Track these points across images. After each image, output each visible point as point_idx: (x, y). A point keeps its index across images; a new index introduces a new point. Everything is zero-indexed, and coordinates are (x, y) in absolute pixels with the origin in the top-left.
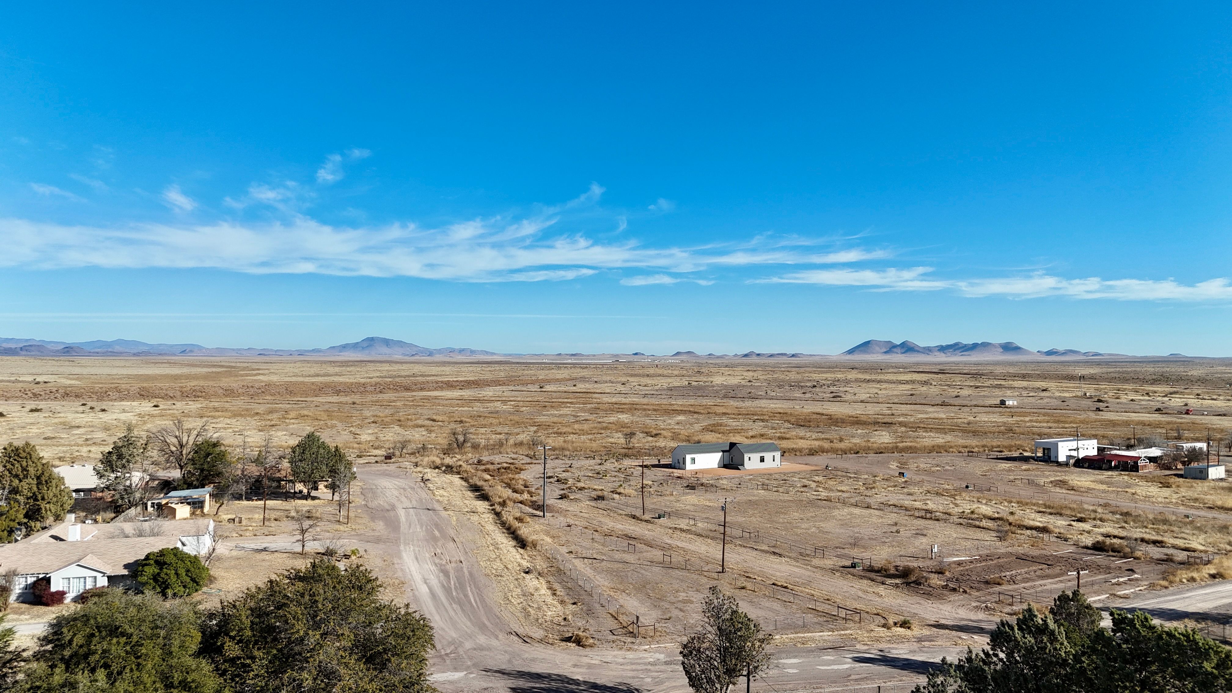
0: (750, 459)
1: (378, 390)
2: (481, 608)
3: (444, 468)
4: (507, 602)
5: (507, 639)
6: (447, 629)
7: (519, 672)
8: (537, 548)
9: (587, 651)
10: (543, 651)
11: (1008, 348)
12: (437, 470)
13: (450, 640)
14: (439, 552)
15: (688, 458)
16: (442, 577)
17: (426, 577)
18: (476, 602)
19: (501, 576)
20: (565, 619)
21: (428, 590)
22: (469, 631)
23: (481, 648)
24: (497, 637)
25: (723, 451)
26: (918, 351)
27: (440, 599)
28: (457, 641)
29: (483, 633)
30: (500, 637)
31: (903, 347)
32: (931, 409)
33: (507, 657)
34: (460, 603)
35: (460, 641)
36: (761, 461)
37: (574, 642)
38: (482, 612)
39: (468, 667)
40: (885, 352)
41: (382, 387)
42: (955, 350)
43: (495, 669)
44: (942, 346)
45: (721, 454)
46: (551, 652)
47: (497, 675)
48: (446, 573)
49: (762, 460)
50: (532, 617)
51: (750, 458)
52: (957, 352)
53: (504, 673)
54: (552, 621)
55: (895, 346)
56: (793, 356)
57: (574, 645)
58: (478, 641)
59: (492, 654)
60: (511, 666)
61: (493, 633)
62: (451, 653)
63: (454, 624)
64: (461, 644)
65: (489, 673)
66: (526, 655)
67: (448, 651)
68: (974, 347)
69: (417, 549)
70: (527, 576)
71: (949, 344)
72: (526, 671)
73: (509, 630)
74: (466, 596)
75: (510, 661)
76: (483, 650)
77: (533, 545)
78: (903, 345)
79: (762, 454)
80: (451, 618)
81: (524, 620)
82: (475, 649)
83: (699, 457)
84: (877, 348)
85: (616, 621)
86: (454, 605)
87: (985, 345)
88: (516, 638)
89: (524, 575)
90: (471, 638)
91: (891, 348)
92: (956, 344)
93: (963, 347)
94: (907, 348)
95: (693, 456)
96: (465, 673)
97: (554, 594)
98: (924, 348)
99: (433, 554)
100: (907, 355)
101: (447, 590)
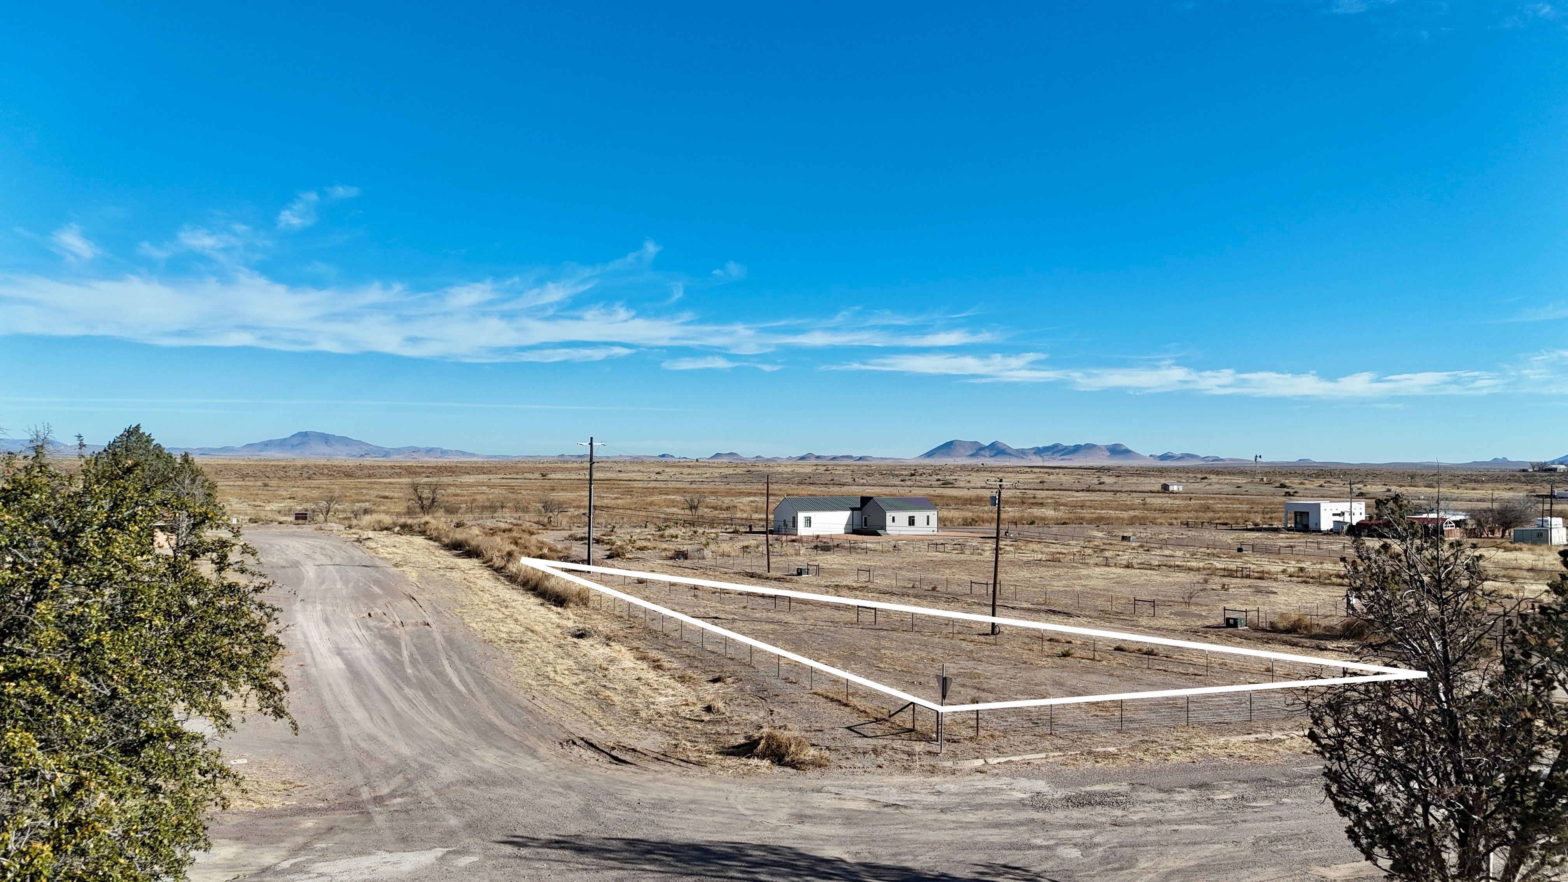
0: (893, 521)
1: (305, 475)
2: (479, 694)
3: (397, 529)
4: (546, 682)
5: (564, 756)
6: (384, 738)
7: (631, 843)
8: (591, 604)
9: (811, 779)
10: (682, 780)
11: (1116, 450)
12: (385, 532)
13: (392, 761)
14: (380, 611)
15: (801, 516)
16: (380, 645)
17: (341, 646)
18: (466, 684)
19: (521, 642)
20: (709, 709)
21: (342, 666)
22: (448, 740)
23: (490, 780)
24: (533, 753)
25: (853, 509)
26: (1011, 455)
27: (371, 680)
28: (414, 765)
29: (491, 745)
30: (543, 751)
31: (992, 450)
32: (1077, 494)
33: (576, 800)
34: (423, 686)
35: (422, 765)
36: (910, 524)
37: (762, 756)
38: (485, 702)
39: (451, 833)
40: (971, 456)
41: (311, 472)
42: (1053, 454)
43: (544, 836)
44: (1038, 448)
45: (848, 513)
46: (708, 783)
47: (554, 853)
48: (393, 642)
49: (912, 521)
50: (618, 708)
51: (893, 518)
52: (1056, 455)
53: (581, 850)
54: (675, 714)
55: (983, 448)
56: (861, 458)
57: (766, 762)
58: (477, 763)
59: (525, 795)
60: (592, 825)
61: (520, 745)
62: (392, 795)
63: (406, 728)
64: (425, 771)
65: (524, 852)
66: (635, 795)
67: (385, 791)
68: (1077, 449)
69: (329, 609)
70: (582, 642)
71: (1047, 445)
72: (653, 838)
73: (565, 736)
74: (440, 674)
75: (586, 812)
76: (494, 783)
77: (582, 600)
78: (993, 446)
79: (911, 514)
80: (397, 715)
81: (601, 715)
82: (470, 783)
83: (816, 516)
84: (962, 450)
85: (848, 709)
86: (407, 690)
87: (1090, 447)
88: (589, 753)
89: (576, 640)
90: (456, 755)
91: (978, 450)
92: (1055, 446)
93: (1063, 450)
94: (997, 450)
95: (808, 514)
96: (439, 852)
97: (659, 667)
98: (1017, 450)
99: (366, 615)
100: (998, 458)
101: (393, 668)
